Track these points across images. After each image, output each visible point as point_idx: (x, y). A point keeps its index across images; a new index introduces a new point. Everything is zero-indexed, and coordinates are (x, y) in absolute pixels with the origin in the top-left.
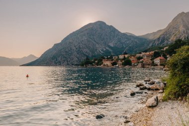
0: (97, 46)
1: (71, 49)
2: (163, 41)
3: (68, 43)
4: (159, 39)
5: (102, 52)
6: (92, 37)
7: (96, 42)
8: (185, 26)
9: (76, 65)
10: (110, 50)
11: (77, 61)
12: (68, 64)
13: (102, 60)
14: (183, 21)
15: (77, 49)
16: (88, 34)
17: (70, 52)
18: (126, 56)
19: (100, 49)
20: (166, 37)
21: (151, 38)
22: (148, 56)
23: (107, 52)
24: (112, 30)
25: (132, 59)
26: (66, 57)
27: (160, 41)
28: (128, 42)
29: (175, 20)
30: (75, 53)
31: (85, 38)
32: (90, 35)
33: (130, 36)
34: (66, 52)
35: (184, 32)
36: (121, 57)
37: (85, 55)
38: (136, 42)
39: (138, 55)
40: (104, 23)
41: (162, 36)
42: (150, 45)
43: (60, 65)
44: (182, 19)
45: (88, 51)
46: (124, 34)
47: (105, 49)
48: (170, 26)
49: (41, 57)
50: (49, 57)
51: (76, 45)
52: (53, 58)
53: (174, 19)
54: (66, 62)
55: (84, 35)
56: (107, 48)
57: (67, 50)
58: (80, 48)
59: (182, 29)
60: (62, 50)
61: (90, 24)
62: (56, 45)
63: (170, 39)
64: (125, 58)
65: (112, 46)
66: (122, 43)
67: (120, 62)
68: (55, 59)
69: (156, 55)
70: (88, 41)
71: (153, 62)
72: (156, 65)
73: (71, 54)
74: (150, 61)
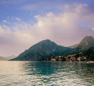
0: (46, 51)
2: (78, 50)
3: (32, 50)
4: (76, 48)
5: (49, 54)
6: (44, 47)
7: (45, 49)
8: (88, 42)
10: (53, 53)
11: (36, 59)
12: (32, 60)
13: (50, 58)
14: (88, 40)
15: (36, 52)
17: (33, 54)
18: (62, 56)
19: (48, 53)
20: (79, 48)
21: (72, 48)
22: (73, 56)
23: (51, 54)
24: (54, 44)
25: (66, 58)
26: (31, 57)
28: (61, 50)
30: (36, 54)
32: (43, 46)
33: (62, 47)
34: (31, 54)
35: (88, 45)
37: (40, 55)
38: (65, 50)
39: (68, 56)
40: (50, 41)
41: (78, 47)
42: (72, 51)
43: (28, 60)
44: (87, 40)
45: (42, 54)
46: (59, 46)
47: (50, 53)
48: (81, 43)
49: (19, 56)
50: (22, 56)
52: (24, 57)
53: (83, 39)
54: (31, 59)
55: (40, 46)
56: (51, 52)
57: (32, 53)
58: (38, 52)
59: (87, 44)
60: (29, 53)
61: (43, 41)
62: (26, 51)
63: (81, 48)
64: (62, 58)
65: (54, 51)
66: (59, 50)
67: (60, 59)
68: (26, 58)
69: (77, 56)
70: (42, 49)
71: (77, 59)
72: (78, 61)
73: (34, 55)
74: (75, 59)
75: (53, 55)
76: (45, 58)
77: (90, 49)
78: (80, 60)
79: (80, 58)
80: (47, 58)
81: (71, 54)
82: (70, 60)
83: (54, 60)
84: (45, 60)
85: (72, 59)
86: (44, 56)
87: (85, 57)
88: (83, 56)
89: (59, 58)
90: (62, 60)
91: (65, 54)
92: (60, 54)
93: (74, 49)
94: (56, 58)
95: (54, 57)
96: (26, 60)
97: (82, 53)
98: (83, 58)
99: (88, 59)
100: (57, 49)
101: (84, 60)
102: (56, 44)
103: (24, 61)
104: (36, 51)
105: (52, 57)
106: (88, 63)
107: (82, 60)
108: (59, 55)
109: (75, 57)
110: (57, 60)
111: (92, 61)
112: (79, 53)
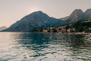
0: (38, 23)
1: (26, 24)
2: (68, 22)
3: (24, 21)
4: (66, 20)
5: (41, 26)
6: (36, 18)
8: (78, 15)
9: (28, 32)
10: (45, 25)
11: (29, 30)
12: (24, 31)
13: (42, 30)
14: (77, 13)
16: (34, 17)
18: (54, 28)
19: (40, 24)
21: (63, 20)
22: (63, 28)
23: (43, 26)
24: (46, 15)
25: (57, 29)
26: (23, 28)
27: (67, 21)
28: (53, 21)
29: (73, 12)
30: (28, 26)
31: (32, 19)
32: (35, 17)
33: (54, 19)
34: (23, 25)
35: (77, 18)
36: (51, 28)
37: (32, 27)
38: (56, 22)
39: (59, 28)
40: (42, 12)
41: (68, 19)
42: (63, 23)
43: (20, 31)
44: (76, 12)
45: (34, 25)
46: (51, 18)
48: (71, 15)
49: (10, 27)
50: (14, 27)
51: (28, 22)
52: (16, 28)
55: (32, 17)
56: (43, 24)
57: (23, 24)
58: (30, 23)
59: (76, 16)
60: (20, 24)
61: (35, 12)
62: (18, 22)
63: (71, 21)
64: (53, 29)
65: (46, 23)
66: (50, 22)
67: (51, 31)
68: (17, 29)
69: (67, 28)
70: (34, 20)
71: (67, 31)
72: (68, 32)
73: (26, 26)
74: (65, 30)
75: (44, 26)
76: (38, 30)
77: (78, 22)
78: (69, 32)
79: (69, 29)
80: (39, 29)
81: (61, 26)
82: (60, 31)
83: (46, 31)
84: (37, 31)
85: (62, 31)
86: (36, 28)
87: (74, 29)
88: (72, 27)
89: (51, 29)
90: (53, 31)
91: (56, 26)
92: (52, 26)
93: (65, 21)
94: (48, 30)
95: (46, 29)
96: (18, 31)
97: (72, 25)
98: (72, 29)
99: (77, 31)
100: (49, 20)
101: (73, 31)
102: (48, 16)
103: (15, 32)
104: (28, 23)
105: (44, 28)
106: (76, 34)
107: (72, 31)
108: (50, 27)
109: (65, 28)
110: (49, 31)
111: (80, 32)
112: (69, 25)
